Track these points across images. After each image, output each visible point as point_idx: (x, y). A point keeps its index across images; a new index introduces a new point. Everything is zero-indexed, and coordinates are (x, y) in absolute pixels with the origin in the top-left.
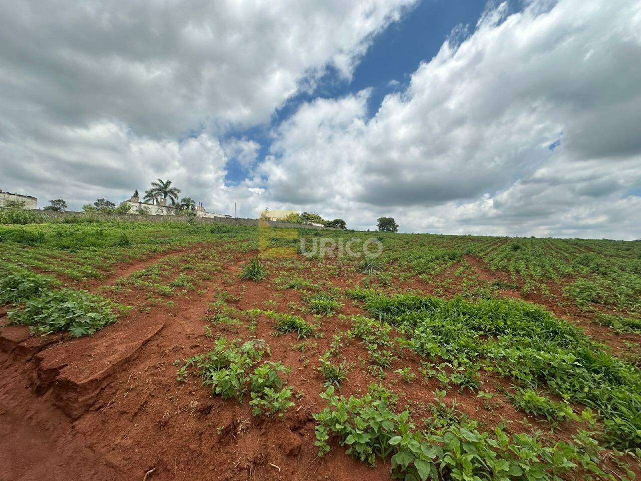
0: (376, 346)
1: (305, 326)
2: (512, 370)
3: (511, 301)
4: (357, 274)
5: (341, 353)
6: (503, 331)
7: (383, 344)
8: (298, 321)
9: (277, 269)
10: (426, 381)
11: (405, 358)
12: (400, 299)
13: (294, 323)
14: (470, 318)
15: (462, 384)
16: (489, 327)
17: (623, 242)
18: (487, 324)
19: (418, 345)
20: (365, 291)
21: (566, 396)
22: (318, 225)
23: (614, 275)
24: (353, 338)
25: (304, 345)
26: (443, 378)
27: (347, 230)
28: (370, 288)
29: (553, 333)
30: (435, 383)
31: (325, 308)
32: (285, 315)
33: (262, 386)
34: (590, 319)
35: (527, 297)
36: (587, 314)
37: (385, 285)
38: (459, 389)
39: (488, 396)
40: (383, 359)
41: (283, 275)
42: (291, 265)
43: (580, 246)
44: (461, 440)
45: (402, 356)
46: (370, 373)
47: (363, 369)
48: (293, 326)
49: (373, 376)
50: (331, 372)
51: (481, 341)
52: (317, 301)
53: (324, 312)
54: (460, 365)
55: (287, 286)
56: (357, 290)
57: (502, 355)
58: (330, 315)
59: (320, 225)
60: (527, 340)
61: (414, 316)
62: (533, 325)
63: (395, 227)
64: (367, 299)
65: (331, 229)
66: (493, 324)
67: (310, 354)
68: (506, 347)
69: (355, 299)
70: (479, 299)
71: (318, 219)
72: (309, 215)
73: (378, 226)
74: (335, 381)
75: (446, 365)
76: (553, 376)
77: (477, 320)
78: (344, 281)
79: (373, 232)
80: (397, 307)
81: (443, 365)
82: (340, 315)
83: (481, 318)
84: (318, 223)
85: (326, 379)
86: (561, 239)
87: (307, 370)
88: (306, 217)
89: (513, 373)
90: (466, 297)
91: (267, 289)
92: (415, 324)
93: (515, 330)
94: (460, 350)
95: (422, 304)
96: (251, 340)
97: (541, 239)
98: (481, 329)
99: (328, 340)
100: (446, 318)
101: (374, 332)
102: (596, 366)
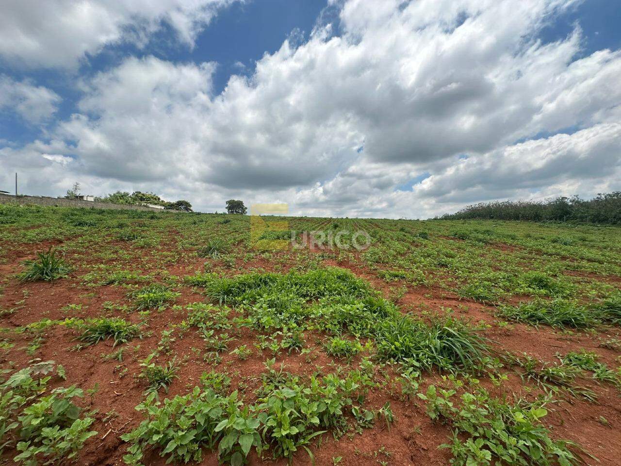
0: (212, 332)
1: (125, 328)
2: (326, 324)
3: (329, 269)
4: (200, 259)
5: (174, 349)
6: (323, 294)
7: (221, 328)
8: (114, 325)
9: (89, 262)
10: (260, 353)
11: (242, 336)
12: (241, 279)
13: (109, 327)
14: (300, 287)
15: (290, 347)
16: (313, 292)
17: (393, 221)
18: (313, 291)
19: (255, 321)
20: (207, 276)
21: (358, 335)
22: (156, 207)
23: (388, 243)
24: (188, 328)
25: (123, 351)
26: (274, 347)
27: (192, 213)
28: (213, 271)
29: (354, 289)
30: (268, 353)
31: (155, 302)
32: (95, 321)
33: (39, 428)
34: (375, 274)
35: (340, 264)
36: (373, 271)
37: (229, 267)
38: (288, 352)
39: (308, 351)
40: (219, 343)
41: (99, 269)
42: (112, 255)
43: (373, 224)
44: (282, 400)
45: (240, 336)
46: (206, 361)
47: (197, 360)
48: (108, 331)
49: (208, 364)
50: (156, 374)
51: (307, 306)
52: (145, 295)
53: (155, 306)
54: (289, 330)
55: (104, 282)
56: (198, 276)
57: (320, 314)
58: (161, 309)
59: (159, 207)
60: (338, 297)
61: (254, 293)
62: (342, 285)
63: (244, 210)
64: (208, 284)
65: (174, 211)
66: (316, 290)
67: (130, 360)
68: (324, 306)
69: (194, 286)
70: (309, 270)
71: (156, 200)
72: (143, 195)
73: (226, 208)
74: (162, 384)
75: (278, 334)
76: (352, 322)
77: (305, 288)
78: (184, 267)
79: (221, 214)
80: (238, 288)
81: (275, 335)
82: (175, 306)
83: (308, 286)
84: (156, 204)
85: (151, 384)
86: (362, 219)
87: (125, 381)
88: (140, 197)
89: (327, 326)
90: (299, 270)
91: (71, 289)
92: (254, 302)
93: (330, 291)
94: (290, 318)
95: (262, 281)
96: (25, 368)
97: (351, 219)
98: (308, 295)
99: (158, 337)
100: (281, 291)
101: (212, 318)
102: (375, 308)
